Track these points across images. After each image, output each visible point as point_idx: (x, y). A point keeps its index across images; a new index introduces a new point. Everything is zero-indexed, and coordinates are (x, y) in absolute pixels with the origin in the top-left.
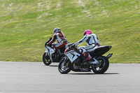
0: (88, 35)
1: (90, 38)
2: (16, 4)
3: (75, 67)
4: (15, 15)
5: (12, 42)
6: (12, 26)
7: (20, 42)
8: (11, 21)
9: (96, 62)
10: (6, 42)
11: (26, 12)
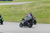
0: (27, 15)
1: (28, 16)
2: (43, 3)
3: (24, 25)
4: (43, 7)
5: (42, 17)
6: (42, 11)
7: (45, 17)
8: (41, 9)
9: (29, 24)
10: (39, 17)
11: (47, 6)
